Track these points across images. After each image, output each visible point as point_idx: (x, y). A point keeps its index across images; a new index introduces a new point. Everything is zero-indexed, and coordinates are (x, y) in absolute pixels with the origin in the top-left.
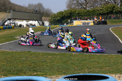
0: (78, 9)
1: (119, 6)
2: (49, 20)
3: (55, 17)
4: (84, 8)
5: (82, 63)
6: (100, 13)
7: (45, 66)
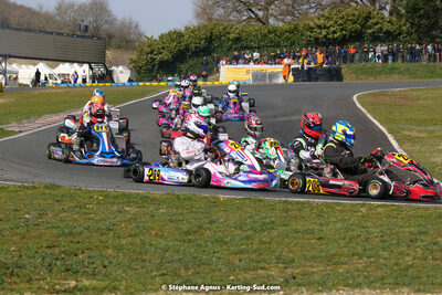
0: (237, 21)
1: (386, 14)
2: (133, 61)
3: (152, 53)
4: (259, 20)
5: (257, 240)
6: (317, 39)
7: (109, 251)
